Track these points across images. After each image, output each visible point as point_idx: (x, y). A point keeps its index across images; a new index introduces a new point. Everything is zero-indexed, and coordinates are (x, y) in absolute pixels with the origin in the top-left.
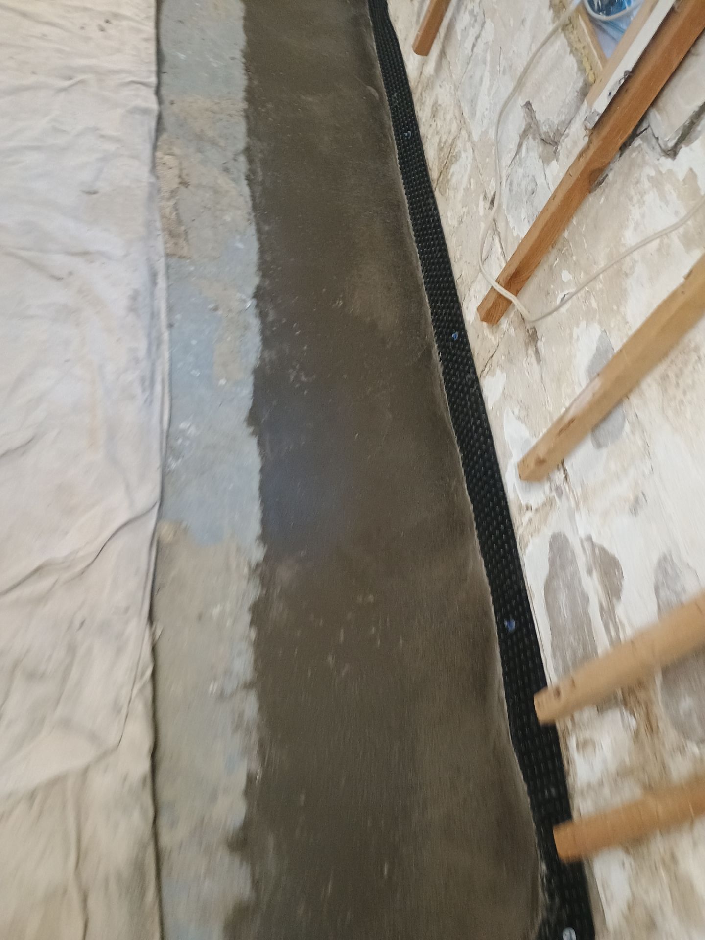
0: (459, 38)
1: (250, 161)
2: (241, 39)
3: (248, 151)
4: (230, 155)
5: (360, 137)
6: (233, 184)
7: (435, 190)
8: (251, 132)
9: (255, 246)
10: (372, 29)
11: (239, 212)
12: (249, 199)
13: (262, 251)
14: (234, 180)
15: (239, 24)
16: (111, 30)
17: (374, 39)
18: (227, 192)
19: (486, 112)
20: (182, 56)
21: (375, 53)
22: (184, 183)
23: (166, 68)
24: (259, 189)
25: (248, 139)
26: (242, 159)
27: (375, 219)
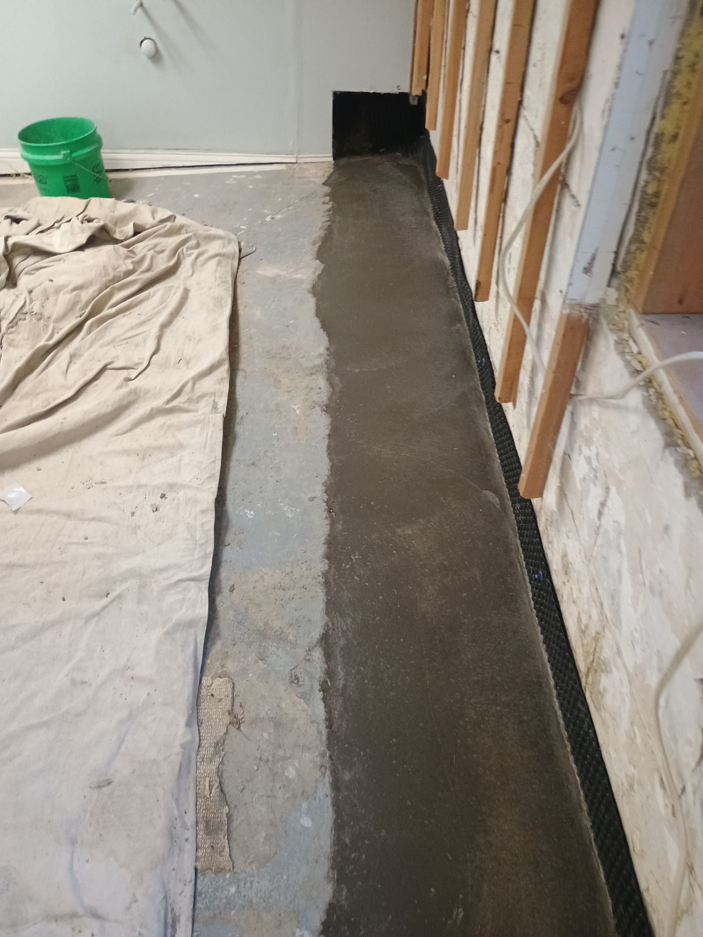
0: (579, 487)
1: (328, 656)
2: (323, 466)
3: (325, 639)
4: (301, 652)
5: (478, 574)
6: (302, 704)
7: (585, 689)
8: (332, 606)
9: (329, 815)
10: (484, 404)
11: (308, 756)
12: (323, 727)
13: (339, 827)
14: (304, 696)
15: (322, 446)
16: (166, 508)
17: (488, 419)
18: (294, 720)
19: (637, 635)
20: (250, 514)
21: (490, 438)
22: (236, 722)
23: (230, 537)
24: (338, 704)
25: (326, 618)
26: (318, 654)
27: (505, 720)
